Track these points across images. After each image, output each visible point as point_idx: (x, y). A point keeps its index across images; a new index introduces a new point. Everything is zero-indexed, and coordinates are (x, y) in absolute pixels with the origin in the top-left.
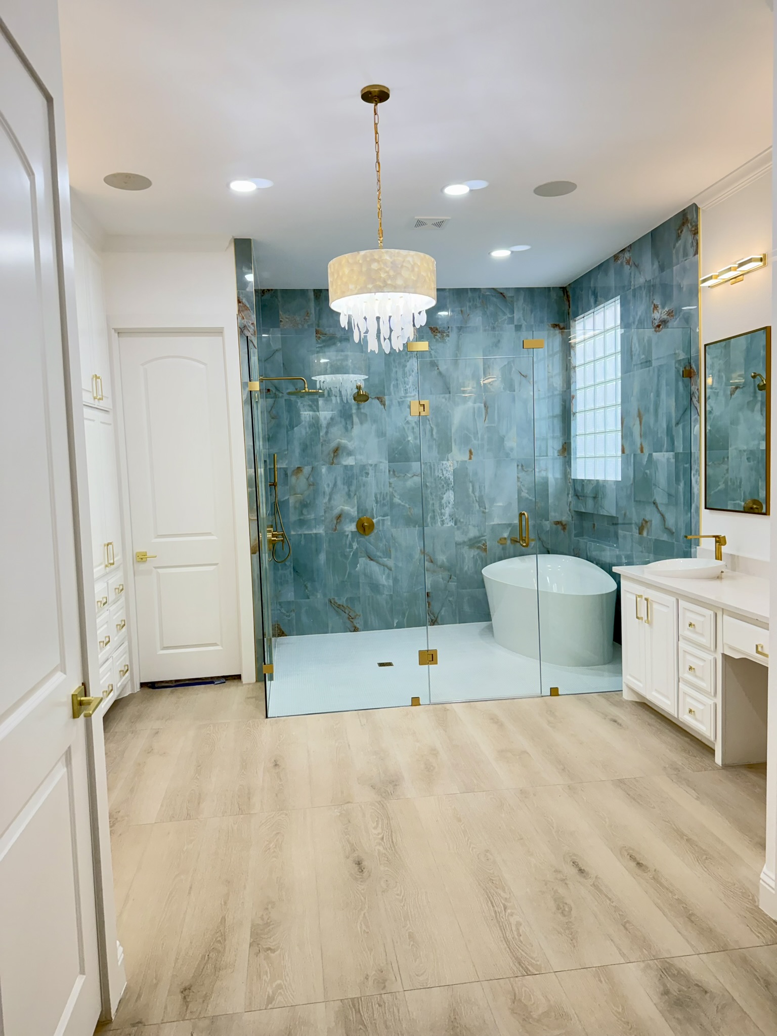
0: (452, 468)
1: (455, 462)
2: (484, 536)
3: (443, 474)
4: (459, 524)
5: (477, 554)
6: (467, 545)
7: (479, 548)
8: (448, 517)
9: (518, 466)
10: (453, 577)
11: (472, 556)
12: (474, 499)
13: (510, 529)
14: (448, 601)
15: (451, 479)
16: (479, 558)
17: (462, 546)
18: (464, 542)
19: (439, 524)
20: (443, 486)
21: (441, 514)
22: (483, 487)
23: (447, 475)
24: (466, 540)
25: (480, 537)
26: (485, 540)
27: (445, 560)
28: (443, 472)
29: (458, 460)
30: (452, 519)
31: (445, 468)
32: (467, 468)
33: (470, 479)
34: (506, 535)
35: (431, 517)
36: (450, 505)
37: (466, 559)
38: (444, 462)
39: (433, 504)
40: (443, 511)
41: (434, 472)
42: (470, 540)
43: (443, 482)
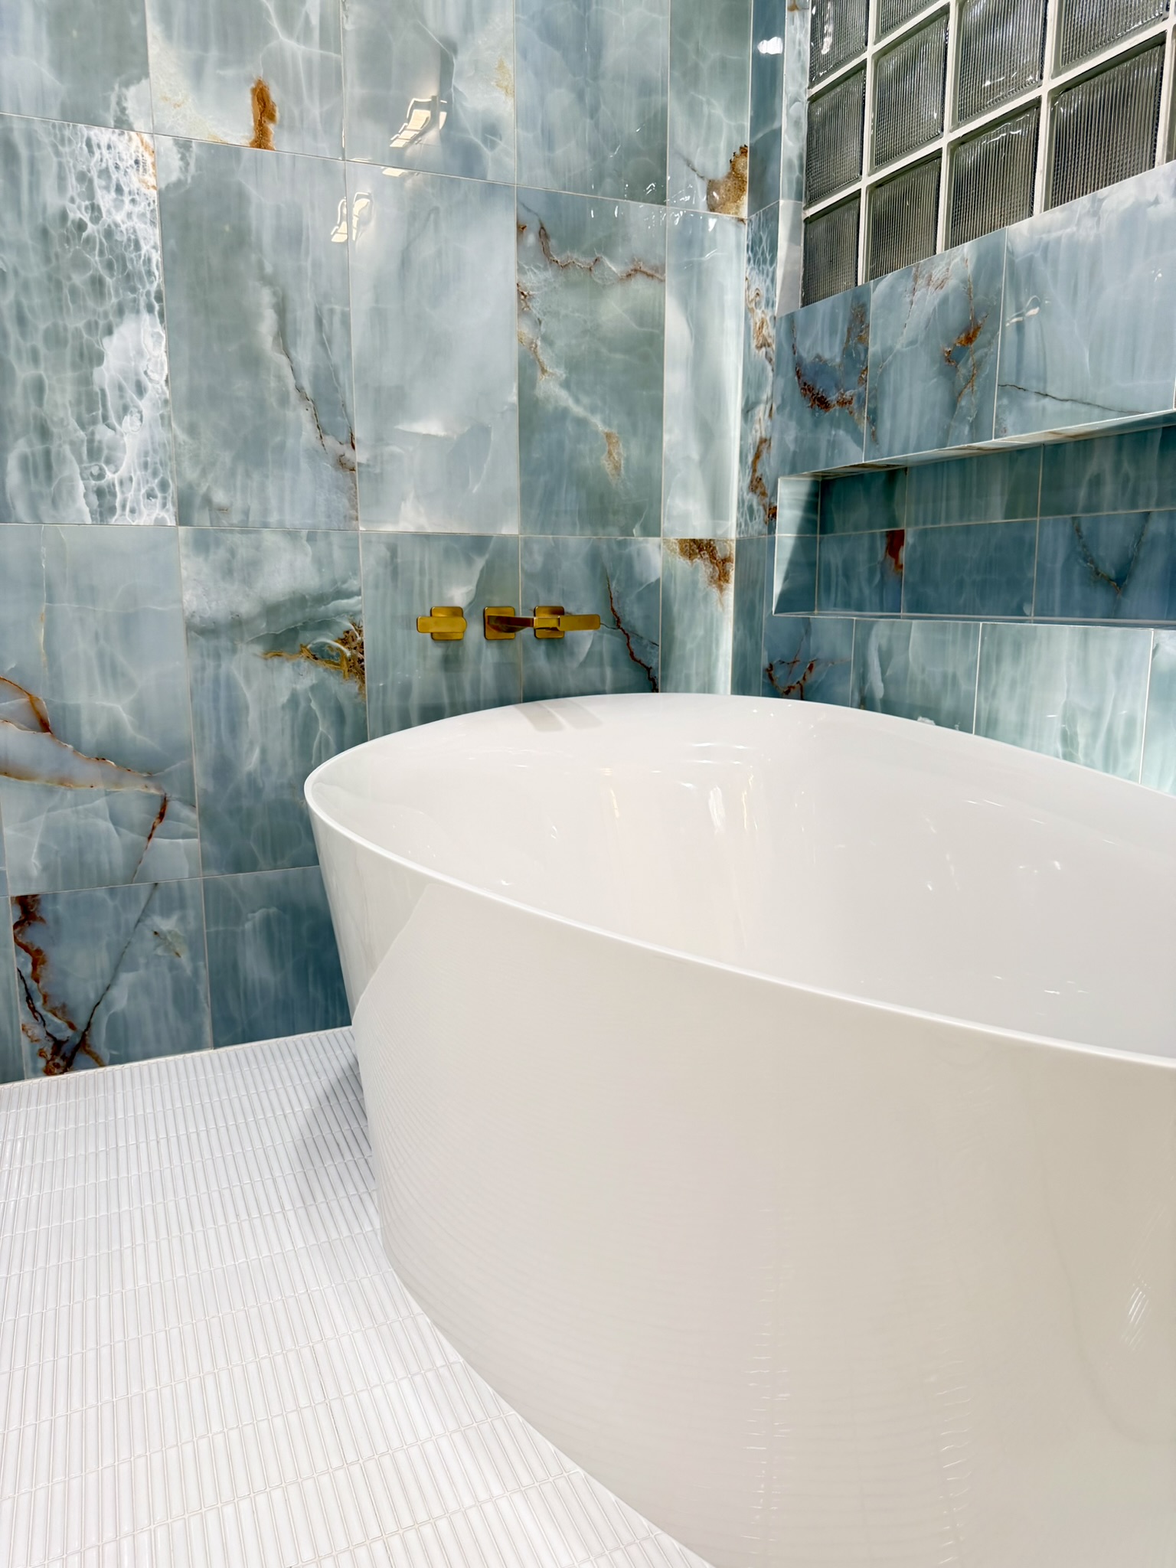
0: (152, 181)
1: (167, 143)
2: (349, 595)
3: (94, 209)
4: (202, 519)
5: (313, 688)
6: (258, 640)
7: (319, 655)
8: (137, 475)
9: (521, 229)
10: (174, 806)
11: (284, 698)
12: (291, 382)
13: (480, 563)
14: (149, 935)
15: (145, 248)
16: (322, 707)
17: (224, 642)
18: (237, 624)
19: (82, 506)
20: (98, 283)
21: (94, 452)
22: (337, 319)
23: (119, 217)
24: (246, 607)
25: (321, 599)
26: (353, 615)
27: (126, 718)
28: (90, 194)
29: (183, 133)
30: (164, 486)
31: (105, 173)
32: (242, 196)
33: (261, 266)
34: (459, 595)
35: (24, 463)
36: (144, 404)
37: (253, 716)
38: (102, 135)
39: (39, 388)
40: (103, 433)
41: (34, 187)
42: (271, 611)
43: (95, 259)
